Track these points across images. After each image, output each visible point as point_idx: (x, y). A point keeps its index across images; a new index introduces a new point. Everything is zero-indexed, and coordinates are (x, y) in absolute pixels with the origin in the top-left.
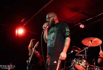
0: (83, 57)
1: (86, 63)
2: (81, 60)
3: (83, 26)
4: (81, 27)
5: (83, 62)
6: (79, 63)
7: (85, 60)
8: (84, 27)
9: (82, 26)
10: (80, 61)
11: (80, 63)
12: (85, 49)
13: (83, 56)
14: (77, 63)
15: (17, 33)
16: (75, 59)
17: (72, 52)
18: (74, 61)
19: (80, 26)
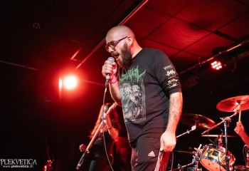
0: (220, 140)
1: (227, 154)
2: (215, 147)
3: (219, 64)
4: (214, 67)
5: (220, 153)
6: (211, 156)
7: (224, 146)
8: (221, 67)
9: (216, 65)
10: (212, 150)
11: (213, 154)
12: (223, 120)
13: (219, 137)
14: (206, 155)
15: (63, 86)
16: (201, 145)
17: (194, 128)
18: (199, 149)
19: (212, 64)
